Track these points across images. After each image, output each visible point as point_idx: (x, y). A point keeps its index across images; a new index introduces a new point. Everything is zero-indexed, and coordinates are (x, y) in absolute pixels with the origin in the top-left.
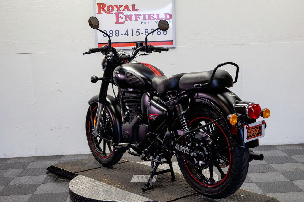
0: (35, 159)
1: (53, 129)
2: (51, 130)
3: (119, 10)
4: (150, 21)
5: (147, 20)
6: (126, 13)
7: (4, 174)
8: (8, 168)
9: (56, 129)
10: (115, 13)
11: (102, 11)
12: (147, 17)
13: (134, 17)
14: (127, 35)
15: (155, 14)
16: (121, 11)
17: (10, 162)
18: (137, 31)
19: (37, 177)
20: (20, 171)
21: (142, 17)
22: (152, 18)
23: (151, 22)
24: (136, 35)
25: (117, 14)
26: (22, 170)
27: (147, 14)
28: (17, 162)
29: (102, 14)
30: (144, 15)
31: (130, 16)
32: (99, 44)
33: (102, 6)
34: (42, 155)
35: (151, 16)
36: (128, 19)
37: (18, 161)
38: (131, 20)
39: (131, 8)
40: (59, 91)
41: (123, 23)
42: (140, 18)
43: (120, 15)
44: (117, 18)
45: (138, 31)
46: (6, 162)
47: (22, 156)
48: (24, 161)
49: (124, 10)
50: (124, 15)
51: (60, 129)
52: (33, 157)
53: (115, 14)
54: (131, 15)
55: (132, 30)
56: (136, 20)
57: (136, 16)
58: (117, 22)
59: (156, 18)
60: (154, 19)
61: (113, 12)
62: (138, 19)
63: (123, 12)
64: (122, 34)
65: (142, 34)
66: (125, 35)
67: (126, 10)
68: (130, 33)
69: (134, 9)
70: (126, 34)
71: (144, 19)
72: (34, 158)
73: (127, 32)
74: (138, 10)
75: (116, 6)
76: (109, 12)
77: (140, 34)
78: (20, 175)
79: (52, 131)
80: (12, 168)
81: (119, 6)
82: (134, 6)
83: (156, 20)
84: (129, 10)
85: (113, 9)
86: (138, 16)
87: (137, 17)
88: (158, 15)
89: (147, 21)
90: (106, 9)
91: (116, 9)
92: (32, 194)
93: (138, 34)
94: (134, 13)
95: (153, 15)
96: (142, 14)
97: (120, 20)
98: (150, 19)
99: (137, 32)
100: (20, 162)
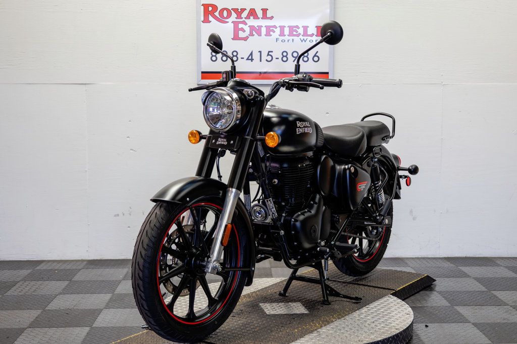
0: (86, 264)
1: (118, 215)
2: (115, 216)
3: (239, 16)
4: (291, 38)
5: (287, 36)
6: (252, 22)
7: (37, 288)
8: (42, 278)
9: (124, 214)
10: (233, 22)
11: (211, 18)
12: (287, 31)
13: (264, 30)
14: (252, 60)
15: (300, 26)
16: (244, 19)
17: (45, 268)
18: (268, 53)
19: (94, 297)
20: (64, 284)
21: (278, 31)
22: (295, 33)
23: (293, 40)
24: (267, 60)
25: (236, 24)
26: (66, 283)
27: (287, 26)
28: (56, 268)
29: (210, 22)
30: (282, 28)
31: (257, 28)
32: (202, 72)
33: (210, 9)
34: (99, 258)
35: (294, 29)
36: (254, 33)
37: (57, 266)
38: (259, 34)
39: (260, 14)
40: (131, 151)
41: (245, 39)
42: (274, 32)
43: (241, 26)
44: (236, 30)
45: (270, 53)
46: (38, 268)
47: (63, 259)
48: (68, 267)
49: (248, 17)
50: (248, 25)
51: (130, 214)
52: (83, 261)
53: (233, 24)
54: (260, 27)
55: (260, 52)
56: (268, 34)
57: (268, 28)
58: (236, 37)
59: (302, 34)
60: (298, 35)
61: (230, 20)
62: (271, 33)
63: (246, 20)
64: (243, 58)
65: (276, 58)
66: (248, 59)
67: (252, 17)
68: (256, 56)
69: (265, 16)
70: (250, 58)
71: (282, 34)
72: (85, 262)
73: (251, 54)
74: (272, 18)
75: (236, 10)
76: (221, 20)
77: (274, 58)
78: (65, 291)
79: (117, 217)
80: (48, 279)
81: (239, 11)
82: (265, 11)
83: (301, 37)
84: (256, 17)
85: (229, 15)
86: (271, 29)
87: (269, 30)
88: (305, 28)
89: (286, 38)
90: (217, 14)
91: (234, 15)
92: (91, 326)
93: (269, 58)
94: (264, 23)
95: (298, 27)
96: (278, 26)
97: (241, 34)
98: (291, 34)
99: (268, 55)
100: (62, 268)
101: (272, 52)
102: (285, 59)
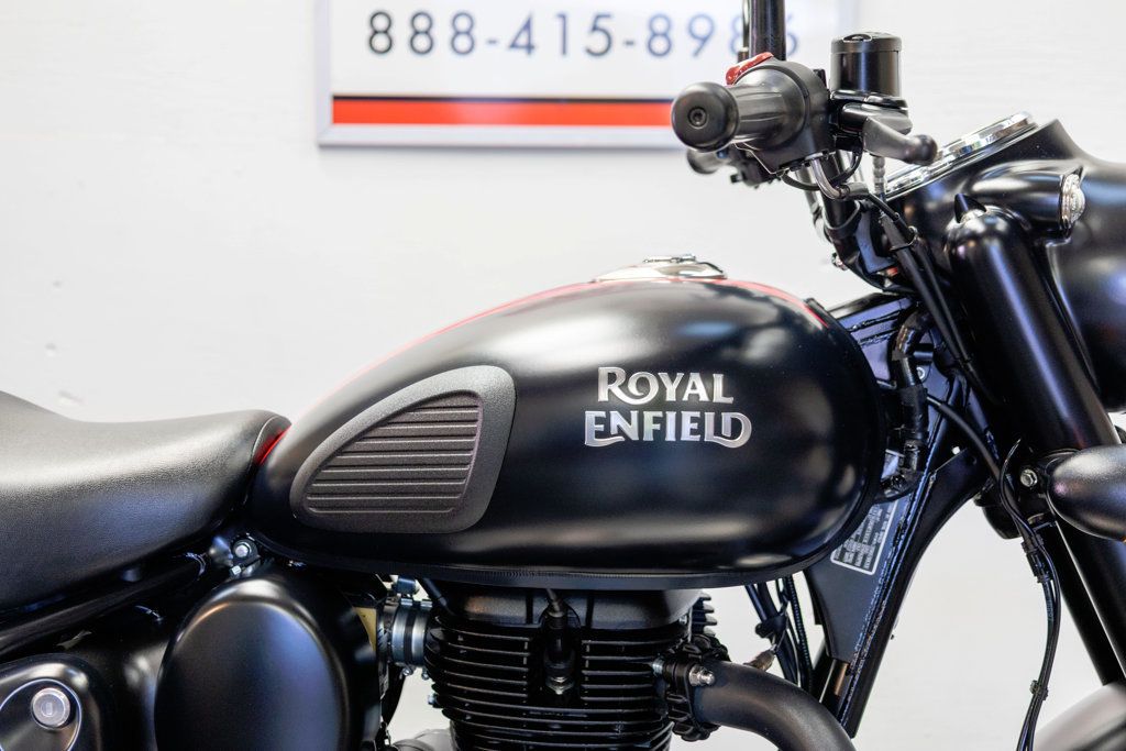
14: (530, 47)
18: (595, 22)
24: (589, 51)
32: (337, 98)
40: (63, 400)
45: (602, 23)
55: (563, 17)
64: (497, 43)
65: (627, 43)
66: (514, 45)
68: (545, 34)
70: (523, 40)
73: (527, 26)
77: (617, 42)
93: (598, 42)
99: (595, 28)
101: (607, 16)
102: (659, 45)
